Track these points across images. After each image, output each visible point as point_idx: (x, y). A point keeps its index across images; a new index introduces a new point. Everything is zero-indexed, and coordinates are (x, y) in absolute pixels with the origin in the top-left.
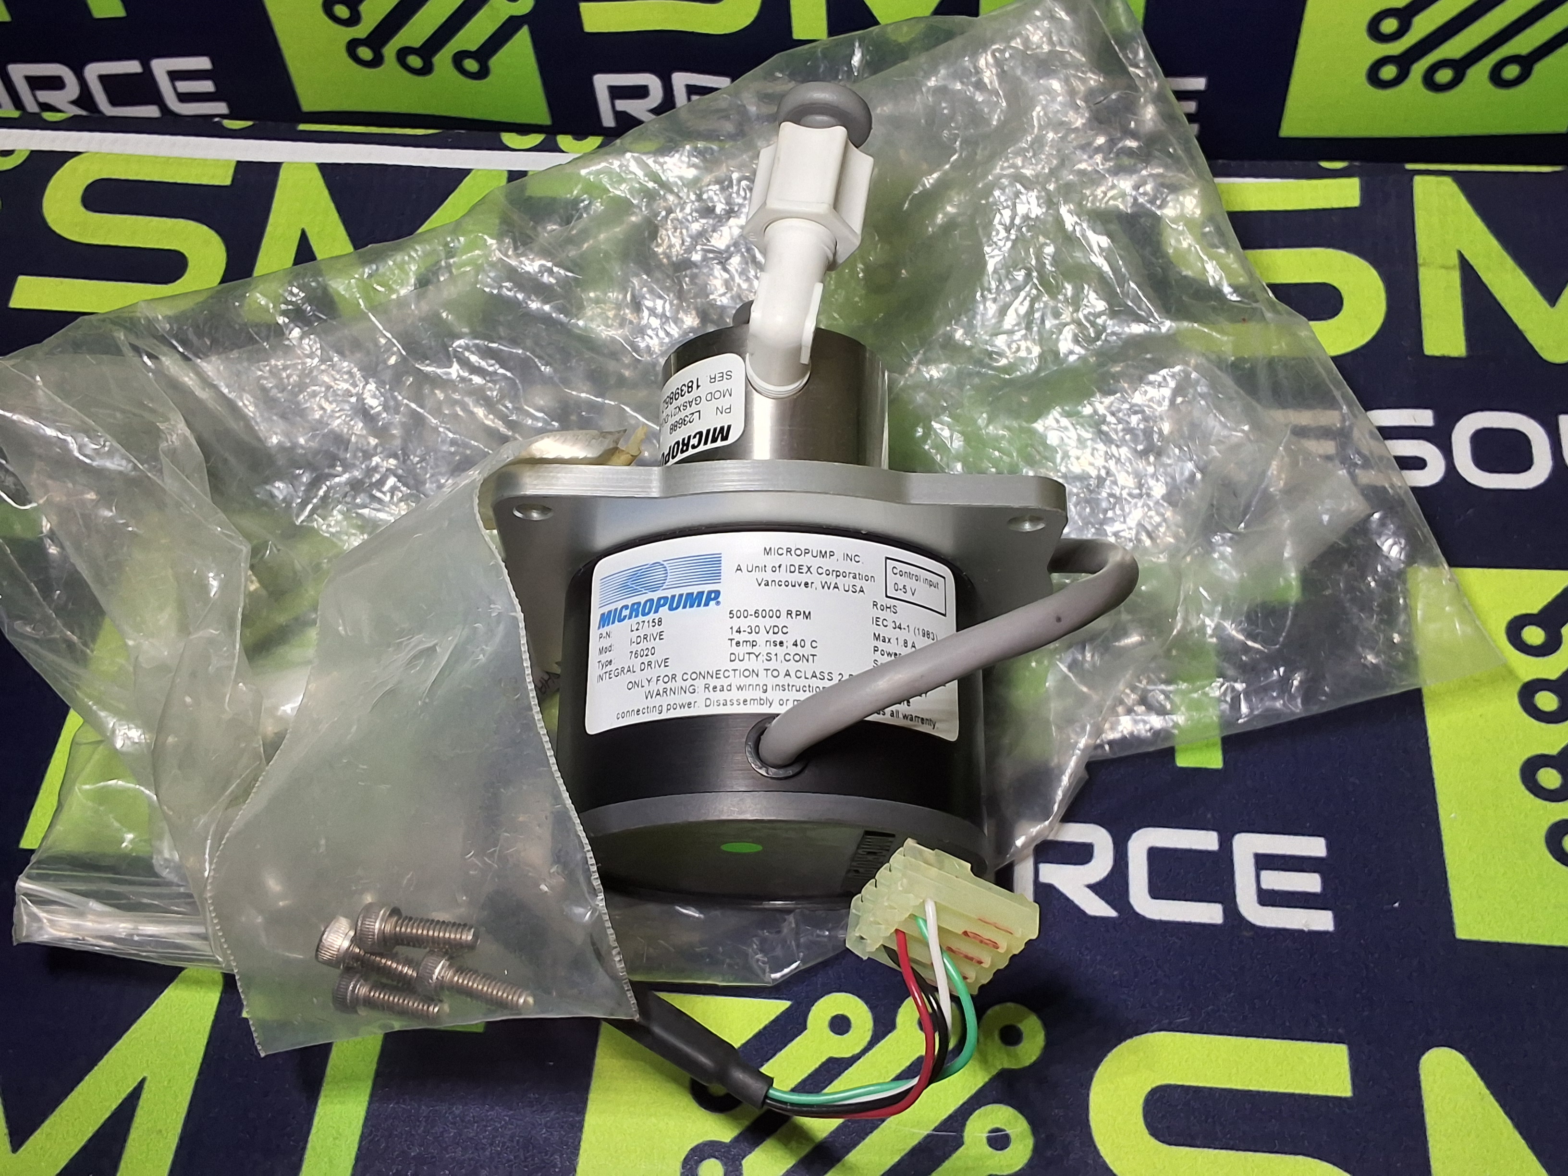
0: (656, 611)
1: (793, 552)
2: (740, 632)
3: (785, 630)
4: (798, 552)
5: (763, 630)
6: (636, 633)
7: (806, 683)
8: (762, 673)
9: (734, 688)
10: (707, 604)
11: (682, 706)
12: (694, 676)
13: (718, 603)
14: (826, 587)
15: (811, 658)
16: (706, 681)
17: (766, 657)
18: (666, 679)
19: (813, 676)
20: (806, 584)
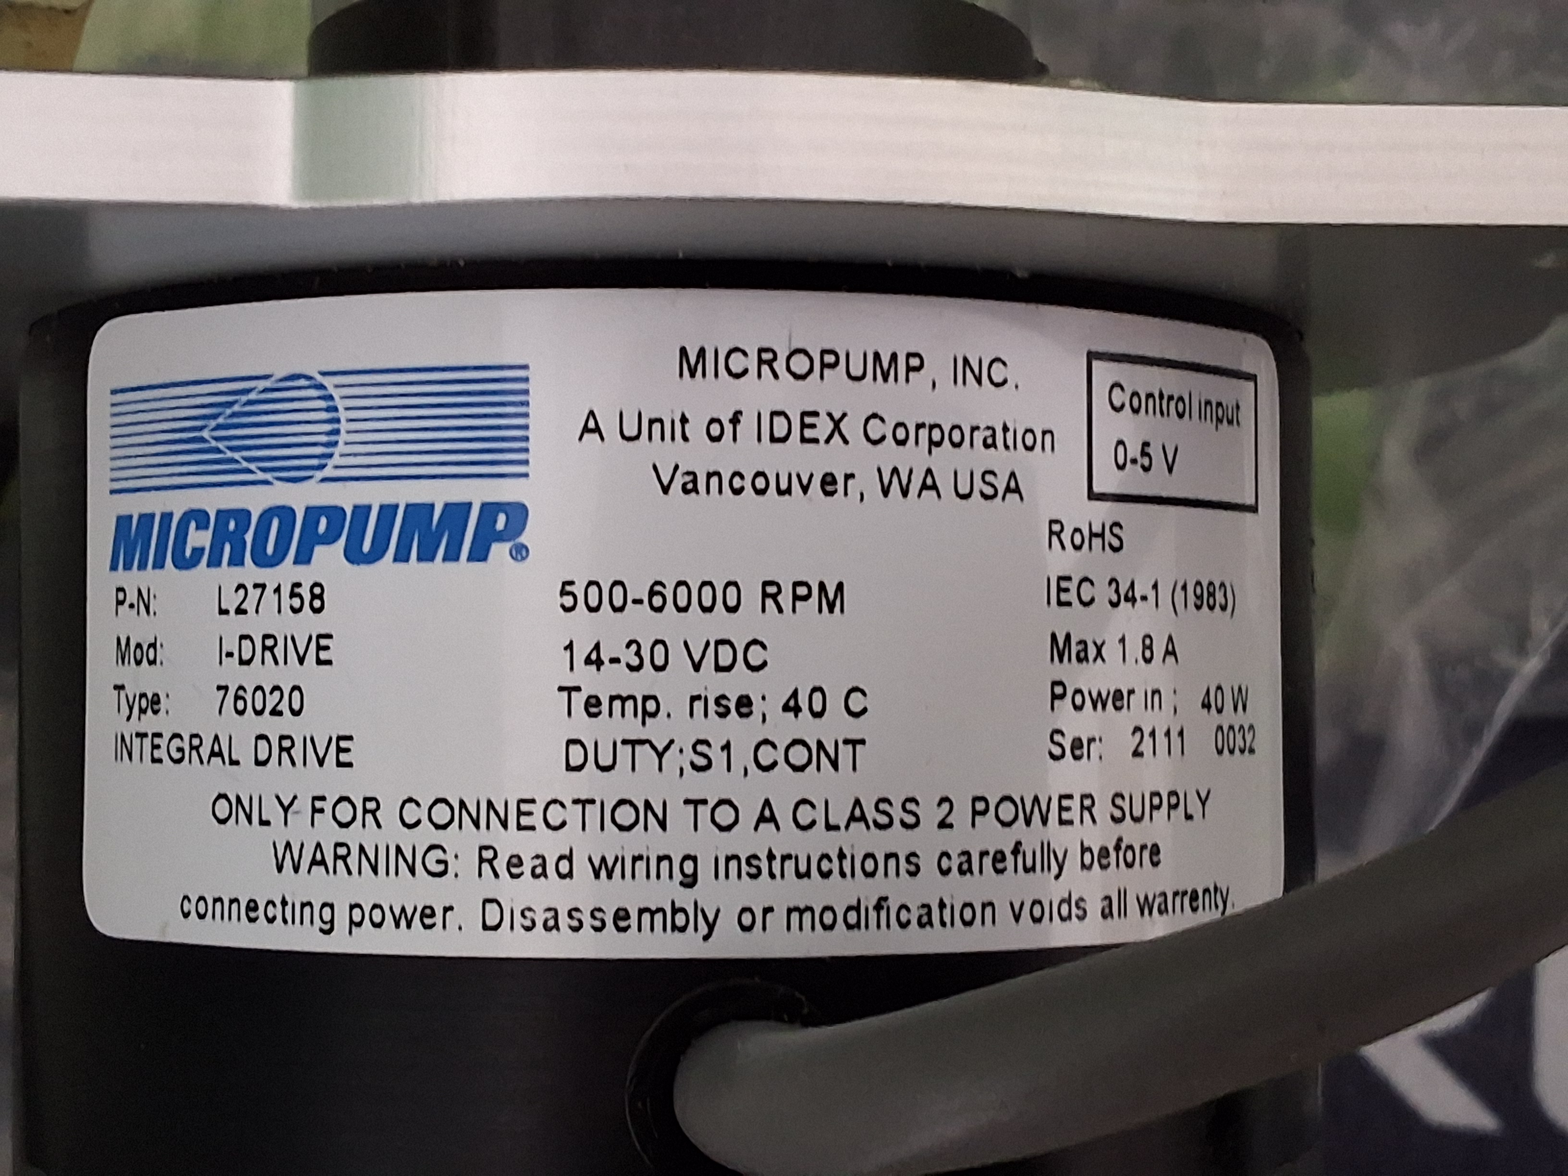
0: (304, 558)
1: (780, 366)
2: (599, 663)
3: (756, 655)
4: (800, 364)
5: (679, 660)
6: (235, 625)
7: (830, 843)
8: (681, 815)
9: (582, 868)
10: (479, 554)
11: (403, 919)
12: (441, 814)
13: (520, 553)
14: (895, 488)
15: (845, 752)
16: (484, 837)
17: (689, 754)
18: (344, 812)
19: (852, 818)
20: (829, 481)
